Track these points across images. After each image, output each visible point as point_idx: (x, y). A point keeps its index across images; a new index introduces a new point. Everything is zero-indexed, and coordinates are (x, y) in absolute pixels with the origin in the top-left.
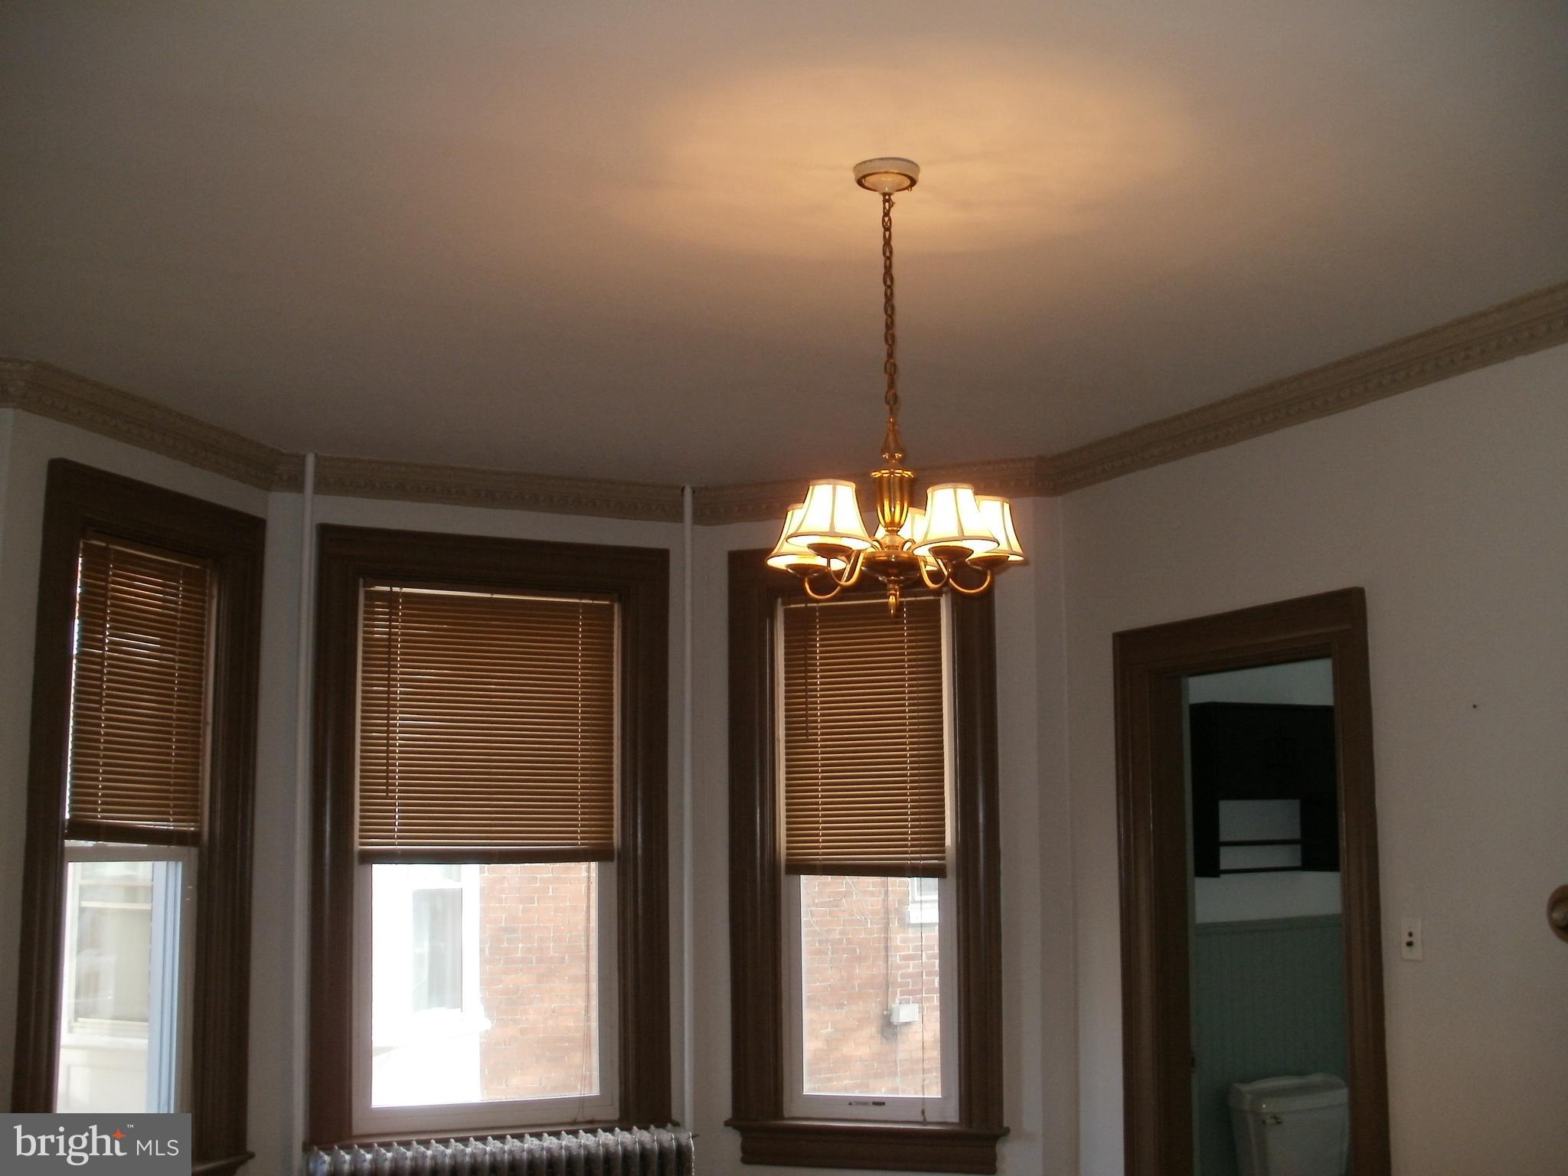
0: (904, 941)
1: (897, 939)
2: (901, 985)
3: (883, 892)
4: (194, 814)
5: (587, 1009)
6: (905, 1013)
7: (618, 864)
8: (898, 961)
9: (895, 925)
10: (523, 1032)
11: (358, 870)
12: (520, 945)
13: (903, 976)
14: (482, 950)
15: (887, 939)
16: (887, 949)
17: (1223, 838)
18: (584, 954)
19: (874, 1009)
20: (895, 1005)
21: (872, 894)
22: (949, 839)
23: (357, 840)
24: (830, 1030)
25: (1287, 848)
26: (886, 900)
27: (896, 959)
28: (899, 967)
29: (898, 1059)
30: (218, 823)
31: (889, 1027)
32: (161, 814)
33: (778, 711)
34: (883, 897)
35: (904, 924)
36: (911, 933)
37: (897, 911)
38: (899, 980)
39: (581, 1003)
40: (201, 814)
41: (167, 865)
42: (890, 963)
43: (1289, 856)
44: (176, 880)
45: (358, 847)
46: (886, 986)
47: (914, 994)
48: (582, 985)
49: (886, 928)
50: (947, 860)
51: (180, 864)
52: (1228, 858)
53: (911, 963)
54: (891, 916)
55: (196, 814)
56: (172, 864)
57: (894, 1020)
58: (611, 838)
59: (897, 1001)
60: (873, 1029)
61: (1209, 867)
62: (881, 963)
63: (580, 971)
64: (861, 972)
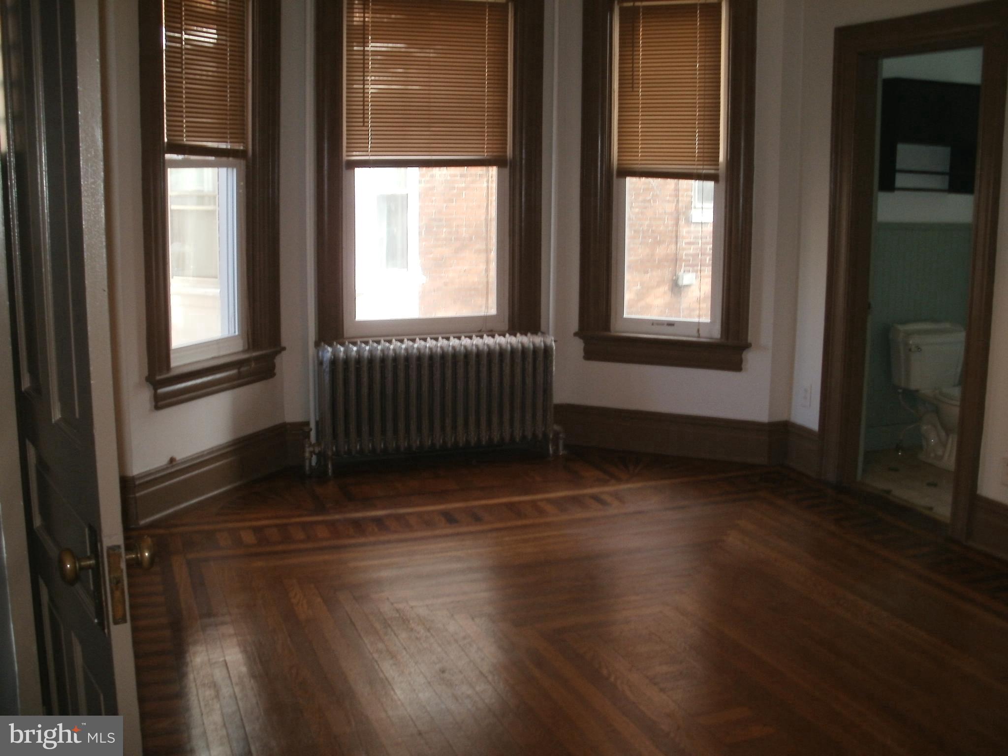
0: (688, 232)
1: (684, 230)
2: (685, 261)
3: (676, 200)
4: (242, 138)
5: (487, 270)
6: (687, 278)
7: (510, 169)
8: (684, 244)
9: (682, 222)
10: (446, 284)
11: (345, 173)
12: (444, 230)
13: (686, 255)
14: (420, 233)
15: (677, 231)
16: (677, 237)
17: (899, 165)
18: (484, 235)
19: (667, 273)
20: (681, 273)
21: (669, 201)
22: (722, 157)
23: (344, 153)
24: (639, 287)
25: (939, 177)
26: (677, 205)
27: (682, 244)
28: (684, 249)
29: (681, 308)
30: (257, 147)
31: (676, 287)
32: (223, 139)
33: (614, 72)
34: (675, 203)
35: (688, 221)
36: (692, 228)
37: (684, 213)
38: (684, 257)
39: (483, 267)
40: (247, 139)
41: (227, 170)
42: (678, 245)
43: (941, 182)
44: (233, 180)
45: (345, 158)
46: (675, 260)
47: (693, 266)
48: (483, 256)
49: (677, 224)
50: (720, 171)
51: (235, 170)
52: (901, 180)
53: (692, 247)
54: (680, 215)
55: (243, 138)
56: (230, 170)
57: (680, 283)
58: (506, 152)
59: (682, 270)
60: (665, 288)
61: (888, 185)
62: (673, 247)
63: (481, 246)
64: (660, 251)
